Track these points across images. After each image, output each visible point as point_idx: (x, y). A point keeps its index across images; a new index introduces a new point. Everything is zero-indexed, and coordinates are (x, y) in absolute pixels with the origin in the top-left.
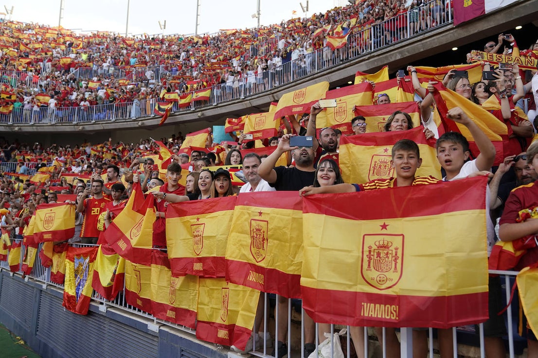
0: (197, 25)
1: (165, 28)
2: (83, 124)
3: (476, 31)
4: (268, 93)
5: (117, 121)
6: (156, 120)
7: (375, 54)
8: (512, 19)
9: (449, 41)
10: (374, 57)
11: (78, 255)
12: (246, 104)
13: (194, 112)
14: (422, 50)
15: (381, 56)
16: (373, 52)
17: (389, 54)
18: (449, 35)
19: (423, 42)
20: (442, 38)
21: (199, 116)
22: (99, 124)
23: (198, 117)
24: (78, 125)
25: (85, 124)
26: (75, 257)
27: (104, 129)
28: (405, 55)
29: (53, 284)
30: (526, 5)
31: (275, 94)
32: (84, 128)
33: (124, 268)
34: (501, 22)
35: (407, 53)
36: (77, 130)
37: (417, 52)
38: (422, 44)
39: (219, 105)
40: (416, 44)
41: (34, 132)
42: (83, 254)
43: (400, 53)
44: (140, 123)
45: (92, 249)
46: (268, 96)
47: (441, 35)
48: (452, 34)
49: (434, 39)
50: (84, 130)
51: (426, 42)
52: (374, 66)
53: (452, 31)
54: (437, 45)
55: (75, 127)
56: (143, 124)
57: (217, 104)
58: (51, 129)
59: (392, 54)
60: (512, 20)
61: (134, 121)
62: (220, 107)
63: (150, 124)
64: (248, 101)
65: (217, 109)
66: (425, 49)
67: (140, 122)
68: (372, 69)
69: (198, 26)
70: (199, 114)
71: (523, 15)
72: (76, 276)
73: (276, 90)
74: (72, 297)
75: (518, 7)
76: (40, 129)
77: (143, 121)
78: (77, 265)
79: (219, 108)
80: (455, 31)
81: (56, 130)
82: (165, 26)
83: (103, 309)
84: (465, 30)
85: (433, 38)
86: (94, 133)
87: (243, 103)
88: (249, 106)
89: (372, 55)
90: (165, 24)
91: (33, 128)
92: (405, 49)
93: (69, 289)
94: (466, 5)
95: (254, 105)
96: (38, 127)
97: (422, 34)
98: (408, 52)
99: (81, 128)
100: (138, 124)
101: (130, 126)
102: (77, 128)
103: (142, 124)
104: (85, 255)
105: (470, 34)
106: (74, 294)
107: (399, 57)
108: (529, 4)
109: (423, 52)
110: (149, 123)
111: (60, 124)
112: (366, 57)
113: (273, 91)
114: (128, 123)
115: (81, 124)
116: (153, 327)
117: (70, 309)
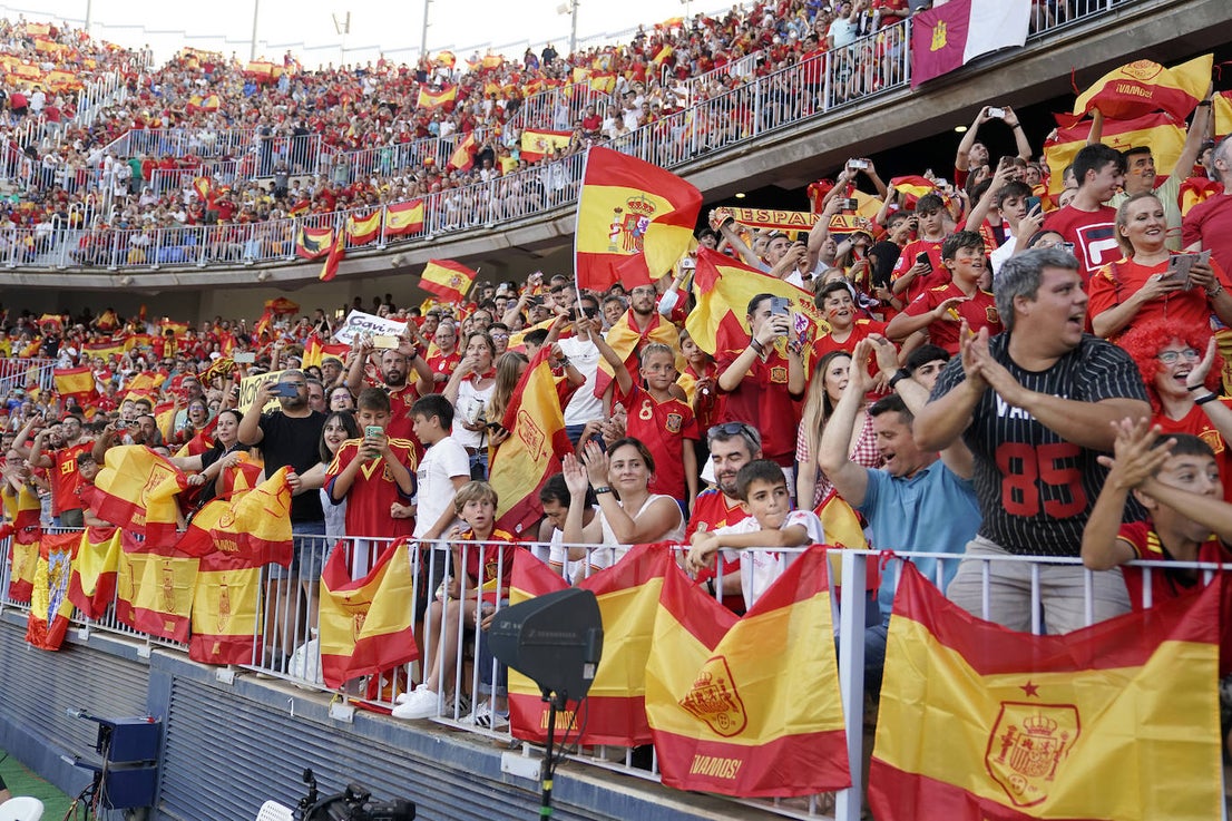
0: (426, 26)
1: (347, 32)
2: (131, 271)
3: (959, 106)
4: (545, 217)
5: (211, 268)
6: (299, 267)
7: (760, 143)
8: (1026, 85)
9: (908, 124)
10: (758, 149)
11: (55, 548)
12: (497, 240)
13: (383, 253)
14: (855, 140)
15: (773, 149)
16: (757, 139)
17: (789, 144)
18: (906, 112)
19: (856, 122)
20: (892, 117)
21: (394, 264)
22: (168, 272)
23: (392, 267)
24: (119, 274)
25: (137, 271)
26: (50, 551)
27: (179, 286)
28: (822, 148)
29: (15, 605)
30: (1047, 59)
31: (559, 222)
32: (133, 281)
33: (116, 564)
34: (1007, 91)
35: (824, 145)
36: (117, 285)
37: (845, 143)
38: (854, 126)
39: (440, 240)
40: (842, 126)
41: (17, 286)
42: (63, 545)
43: (812, 143)
44: (262, 275)
45: (75, 536)
46: (544, 224)
47: (891, 110)
48: (911, 110)
49: (877, 118)
50: (133, 285)
51: (862, 124)
52: (761, 170)
53: (910, 103)
54: (885, 131)
55: (114, 277)
56: (270, 276)
57: (435, 238)
58: (57, 281)
59: (797, 146)
60: (1026, 88)
61: (249, 268)
62: (441, 244)
63: (286, 278)
64: (502, 235)
65: (434, 248)
66: (861, 138)
67: (263, 272)
68: (757, 175)
69: (428, 29)
70: (396, 259)
71: (1045, 79)
72: (50, 584)
73: (561, 212)
74: (42, 622)
75: (1034, 60)
76: (30, 281)
77: (271, 270)
78: (52, 566)
79: (439, 248)
80: (919, 103)
81: (67, 284)
82: (347, 26)
83: (83, 634)
84: (936, 102)
85: (875, 115)
86: (158, 292)
87: (492, 237)
88: (505, 245)
89: (755, 144)
90: (348, 20)
91: (13, 277)
92: (819, 137)
93: (39, 609)
94: (934, 48)
95: (515, 243)
96: (26, 275)
97: (851, 106)
98: (828, 143)
99: (125, 280)
100: (257, 275)
101: (239, 281)
102: (117, 280)
103: (266, 277)
104: (66, 547)
105: (948, 111)
106: (45, 618)
107: (809, 153)
108: (1055, 57)
109: (856, 143)
110: (282, 274)
111: (78, 271)
112: (742, 149)
113: (554, 215)
114: (237, 272)
115: (126, 271)
116: (144, 651)
117: (37, 644)
